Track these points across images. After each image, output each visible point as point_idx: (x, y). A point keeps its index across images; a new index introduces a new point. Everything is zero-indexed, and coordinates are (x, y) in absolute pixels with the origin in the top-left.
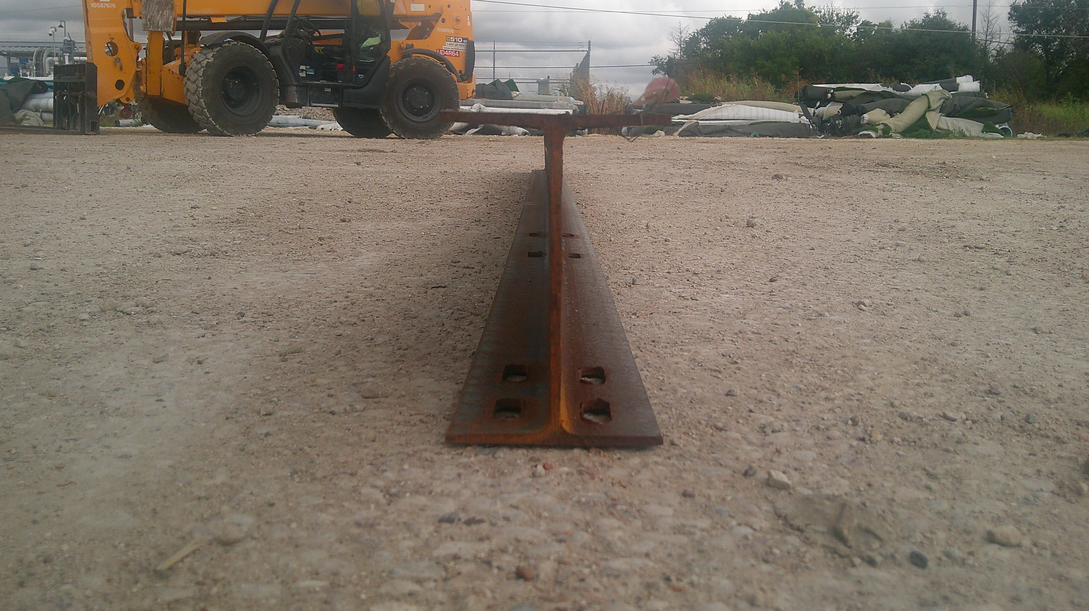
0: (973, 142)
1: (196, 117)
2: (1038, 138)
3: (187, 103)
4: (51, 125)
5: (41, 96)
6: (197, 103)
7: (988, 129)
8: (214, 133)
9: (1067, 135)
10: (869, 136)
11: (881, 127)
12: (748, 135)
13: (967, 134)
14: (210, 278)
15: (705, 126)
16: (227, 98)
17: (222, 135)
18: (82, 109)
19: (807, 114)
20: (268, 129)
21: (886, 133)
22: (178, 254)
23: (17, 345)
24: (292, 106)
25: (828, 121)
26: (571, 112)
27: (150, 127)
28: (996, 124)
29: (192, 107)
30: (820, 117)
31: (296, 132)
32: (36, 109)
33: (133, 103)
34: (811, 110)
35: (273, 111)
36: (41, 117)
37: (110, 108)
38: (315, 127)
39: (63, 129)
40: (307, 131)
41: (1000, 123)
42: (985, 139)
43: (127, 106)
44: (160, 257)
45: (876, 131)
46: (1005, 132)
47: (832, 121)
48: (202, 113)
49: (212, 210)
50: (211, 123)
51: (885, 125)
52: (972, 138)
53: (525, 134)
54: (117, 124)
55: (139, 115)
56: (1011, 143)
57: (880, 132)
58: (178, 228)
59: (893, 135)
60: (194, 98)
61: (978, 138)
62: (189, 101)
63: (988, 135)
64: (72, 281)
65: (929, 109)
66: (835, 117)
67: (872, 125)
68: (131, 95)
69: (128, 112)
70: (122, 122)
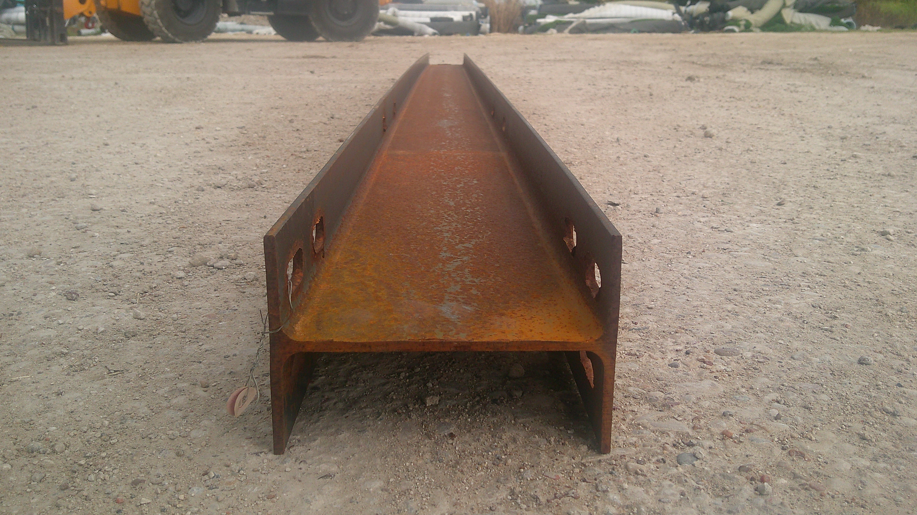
0: (823, 35)
1: (151, 27)
2: (878, 31)
3: (141, 14)
4: (25, 38)
5: (11, 10)
6: (151, 14)
7: (835, 23)
8: (166, 40)
9: (902, 27)
10: (733, 31)
11: (743, 23)
12: (628, 31)
13: (817, 27)
14: (265, 217)
15: (591, 24)
16: (177, 10)
17: (174, 42)
18: (51, 21)
19: (679, 12)
20: (213, 36)
21: (748, 28)
22: (219, 187)
23: (137, 317)
24: (232, 14)
25: (697, 18)
26: (474, 13)
27: (108, 36)
28: (841, 18)
29: (146, 19)
30: (690, 14)
31: (236, 37)
32: (8, 22)
33: (95, 15)
34: (683, 9)
35: (217, 20)
36: (13, 29)
37: (74, 20)
38: (250, 32)
39: (35, 40)
40: (245, 36)
41: (846, 17)
42: (833, 32)
43: (88, 19)
44: (203, 190)
45: (739, 26)
46: (849, 26)
47: (701, 18)
48: (155, 23)
49: (216, 130)
50: (163, 32)
51: (747, 21)
52: (821, 31)
53: (434, 34)
54: (79, 34)
55: (98, 25)
56: (854, 36)
57: (742, 27)
58: (199, 155)
59: (754, 29)
60: (148, 10)
61: (826, 31)
62: (144, 13)
63: (835, 28)
64: (140, 225)
65: (784, 6)
66: (704, 14)
67: (735, 21)
68: (93, 9)
69: (89, 22)
70: (84, 31)
